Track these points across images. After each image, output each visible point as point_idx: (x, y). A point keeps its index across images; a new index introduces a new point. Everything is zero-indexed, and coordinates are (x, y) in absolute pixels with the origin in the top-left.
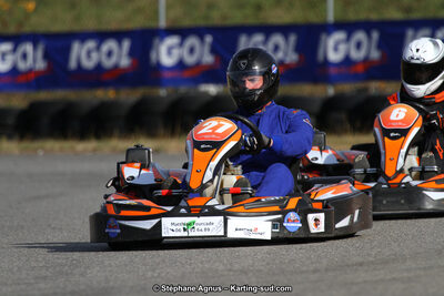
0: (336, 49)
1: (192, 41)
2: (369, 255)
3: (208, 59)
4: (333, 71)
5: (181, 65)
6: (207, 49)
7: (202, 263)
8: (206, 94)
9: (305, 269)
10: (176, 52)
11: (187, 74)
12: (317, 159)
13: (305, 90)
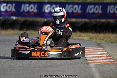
0: (47, 9)
1: (10, 5)
2: (53, 64)
3: (14, 10)
4: (46, 15)
5: (6, 11)
6: (13, 7)
7: (9, 63)
8: (13, 19)
9: (36, 66)
10: (5, 8)
11: (8, 14)
13: (39, 19)
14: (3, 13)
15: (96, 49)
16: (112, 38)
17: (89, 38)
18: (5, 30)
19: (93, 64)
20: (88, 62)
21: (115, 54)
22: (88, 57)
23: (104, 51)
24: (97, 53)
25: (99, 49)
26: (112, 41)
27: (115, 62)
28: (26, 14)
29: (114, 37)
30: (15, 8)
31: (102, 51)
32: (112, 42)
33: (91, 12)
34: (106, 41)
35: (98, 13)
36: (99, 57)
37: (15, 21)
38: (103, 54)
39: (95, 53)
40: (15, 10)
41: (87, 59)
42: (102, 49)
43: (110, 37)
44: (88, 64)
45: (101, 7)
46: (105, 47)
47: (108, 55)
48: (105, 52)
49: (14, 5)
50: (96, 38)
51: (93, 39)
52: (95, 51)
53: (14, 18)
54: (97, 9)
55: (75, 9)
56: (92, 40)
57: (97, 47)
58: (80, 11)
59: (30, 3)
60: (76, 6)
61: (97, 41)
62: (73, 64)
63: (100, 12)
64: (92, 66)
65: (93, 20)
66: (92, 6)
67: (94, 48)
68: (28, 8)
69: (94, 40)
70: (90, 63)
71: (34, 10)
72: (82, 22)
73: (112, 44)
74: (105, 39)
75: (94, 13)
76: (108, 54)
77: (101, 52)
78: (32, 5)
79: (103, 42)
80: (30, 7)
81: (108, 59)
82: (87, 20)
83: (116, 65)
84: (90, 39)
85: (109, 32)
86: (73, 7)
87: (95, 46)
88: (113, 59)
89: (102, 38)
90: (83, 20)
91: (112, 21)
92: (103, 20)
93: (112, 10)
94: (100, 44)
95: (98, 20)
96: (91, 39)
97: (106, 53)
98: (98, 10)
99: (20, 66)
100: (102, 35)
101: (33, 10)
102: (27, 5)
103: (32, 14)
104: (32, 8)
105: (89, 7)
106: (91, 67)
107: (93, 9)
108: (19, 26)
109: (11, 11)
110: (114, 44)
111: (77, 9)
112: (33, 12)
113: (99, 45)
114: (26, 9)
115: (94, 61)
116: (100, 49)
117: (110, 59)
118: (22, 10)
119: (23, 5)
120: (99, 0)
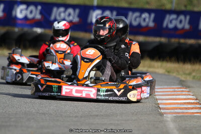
14: (19, 22)
15: (176, 90)
17: (166, 71)
19: (169, 116)
20: (162, 111)
22: (161, 104)
23: (190, 95)
24: (178, 97)
25: (182, 90)
30: (41, 13)
31: (187, 93)
33: (171, 26)
34: (194, 77)
35: (183, 29)
36: (181, 104)
37: (40, 35)
38: (188, 99)
39: (174, 97)
40: (42, 18)
41: (160, 106)
42: (188, 90)
44: (162, 114)
45: (188, 17)
46: (192, 87)
47: (197, 101)
48: (193, 95)
49: (39, 8)
50: (178, 71)
51: (173, 73)
52: (176, 93)
53: (39, 30)
54: (181, 22)
55: (144, 20)
56: (171, 74)
57: (179, 87)
58: (151, 24)
59: (67, 6)
60: (145, 15)
61: (180, 76)
62: (136, 114)
63: (187, 27)
64: (169, 119)
65: (173, 40)
66: (174, 16)
67: (173, 88)
68: (62, 15)
69: (175, 74)
70: (165, 113)
71: (74, 18)
72: (155, 42)
74: (194, 74)
75: (176, 28)
76: (196, 99)
77: (185, 95)
78: (70, 10)
79: (189, 78)
80: (67, 13)
81: (196, 108)
82: (163, 40)
84: (167, 73)
86: (140, 16)
87: (176, 85)
89: (187, 72)
90: (157, 39)
92: (191, 41)
94: (183, 81)
95: (182, 41)
96: (169, 72)
97: (194, 97)
98: (183, 23)
99: (44, 114)
100: (188, 67)
101: (71, 18)
102: (62, 9)
104: (69, 15)
105: (168, 18)
106: (167, 121)
107: (174, 22)
109: (33, 19)
111: (147, 20)
112: (71, 21)
113: (182, 84)
114: (60, 15)
115: (172, 111)
116: (184, 90)
118: (53, 18)
119: (55, 9)
120: (186, 6)
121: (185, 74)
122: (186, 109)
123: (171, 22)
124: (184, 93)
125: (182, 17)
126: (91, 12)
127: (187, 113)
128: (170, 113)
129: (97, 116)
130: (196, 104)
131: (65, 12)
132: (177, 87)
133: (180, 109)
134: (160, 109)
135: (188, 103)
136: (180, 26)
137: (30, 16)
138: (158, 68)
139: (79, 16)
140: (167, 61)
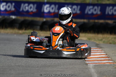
0: (46, 9)
1: (9, 4)
2: (52, 64)
3: (13, 9)
4: (45, 15)
5: (6, 10)
7: (8, 63)
10: (5, 7)
11: (7, 13)
12: (34, 40)
13: (38, 19)
15: (94, 49)
16: (110, 39)
18: (4, 28)
19: (91, 65)
20: (87, 62)
21: (113, 55)
23: (102, 52)
24: (95, 54)
25: (97, 49)
26: (111, 41)
27: (114, 63)
28: (25, 14)
29: (112, 38)
30: (14, 7)
31: (100, 51)
32: (110, 43)
33: (90, 13)
34: (104, 42)
35: (97, 14)
36: (97, 58)
37: (14, 20)
38: (102, 55)
39: (93, 54)
40: (15, 10)
41: (86, 59)
42: (101, 49)
43: (109, 38)
44: (87, 64)
45: (99, 7)
46: (103, 48)
47: (107, 56)
48: (104, 53)
49: (13, 4)
50: (94, 39)
52: (94, 51)
53: (13, 17)
54: (95, 10)
55: (74, 9)
57: (96, 48)
58: (78, 12)
59: (29, 3)
60: (75, 7)
61: (96, 42)
62: (72, 65)
63: (99, 13)
64: (91, 67)
65: (92, 21)
66: (91, 7)
67: (92, 49)
68: (27, 8)
69: (93, 41)
70: (89, 63)
72: (81, 22)
73: (110, 45)
74: (104, 40)
75: (92, 14)
76: (106, 55)
77: (99, 52)
78: (31, 5)
79: (101, 42)
80: (29, 7)
81: (106, 60)
82: (85, 21)
83: (115, 66)
84: (88, 40)
85: (107, 33)
88: (111, 60)
89: (100, 39)
91: (110, 22)
92: (101, 21)
93: (110, 11)
94: (98, 44)
95: (96, 21)
96: (89, 39)
98: (97, 11)
99: (19, 66)
100: (100, 36)
101: (32, 9)
102: (26, 5)
103: (31, 13)
104: (31, 8)
105: (88, 8)
106: (90, 68)
107: (91, 10)
108: (18, 25)
109: (10, 10)
110: (112, 45)
111: (76, 9)
112: (32, 12)
113: (98, 46)
114: (25, 8)
115: (93, 62)
116: (99, 49)
117: (109, 60)
118: (21, 10)
119: (22, 5)
120: (98, 1)
121: (99, 40)
122: (101, 60)
123: (90, 10)
124: (99, 51)
125: (96, 7)
126: (43, 6)
127: (101, 63)
128: (91, 63)
129: (50, 66)
130: (106, 57)
131: (28, 6)
132: (95, 48)
133: (97, 61)
134: (86, 61)
135: (101, 57)
136: (95, 13)
137: (8, 9)
138: (83, 37)
139: (37, 8)
140: (88, 33)
